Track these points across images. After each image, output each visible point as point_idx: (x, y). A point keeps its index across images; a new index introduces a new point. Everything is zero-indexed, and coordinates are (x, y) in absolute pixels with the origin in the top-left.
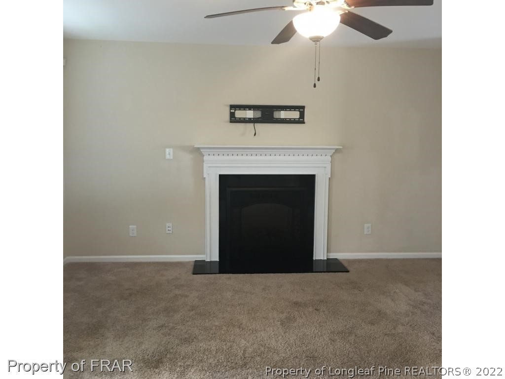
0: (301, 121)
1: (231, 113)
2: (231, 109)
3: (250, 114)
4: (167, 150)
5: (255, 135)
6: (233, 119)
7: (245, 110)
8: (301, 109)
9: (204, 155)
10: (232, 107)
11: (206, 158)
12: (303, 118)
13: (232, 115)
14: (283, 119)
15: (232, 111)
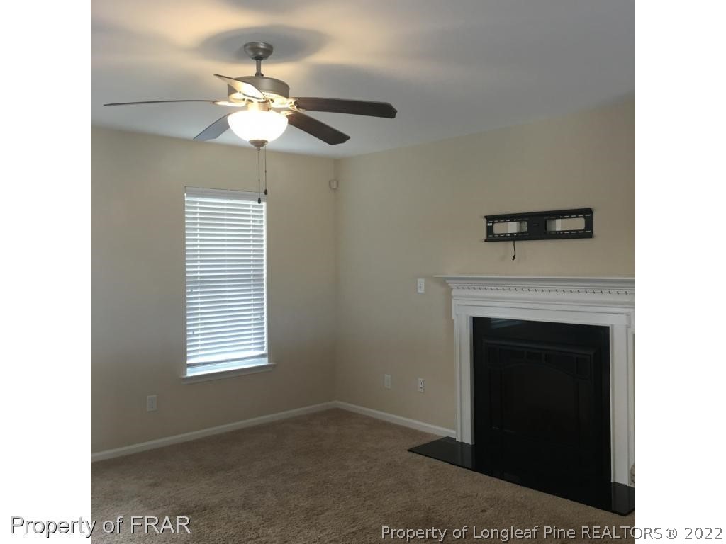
0: (587, 233)
1: (488, 227)
2: (488, 223)
3: (512, 228)
4: (419, 280)
5: (513, 259)
6: (491, 237)
7: (505, 222)
8: (587, 214)
9: (452, 289)
10: (489, 218)
11: (454, 293)
12: (592, 229)
13: (490, 230)
14: (559, 232)
15: (489, 225)
